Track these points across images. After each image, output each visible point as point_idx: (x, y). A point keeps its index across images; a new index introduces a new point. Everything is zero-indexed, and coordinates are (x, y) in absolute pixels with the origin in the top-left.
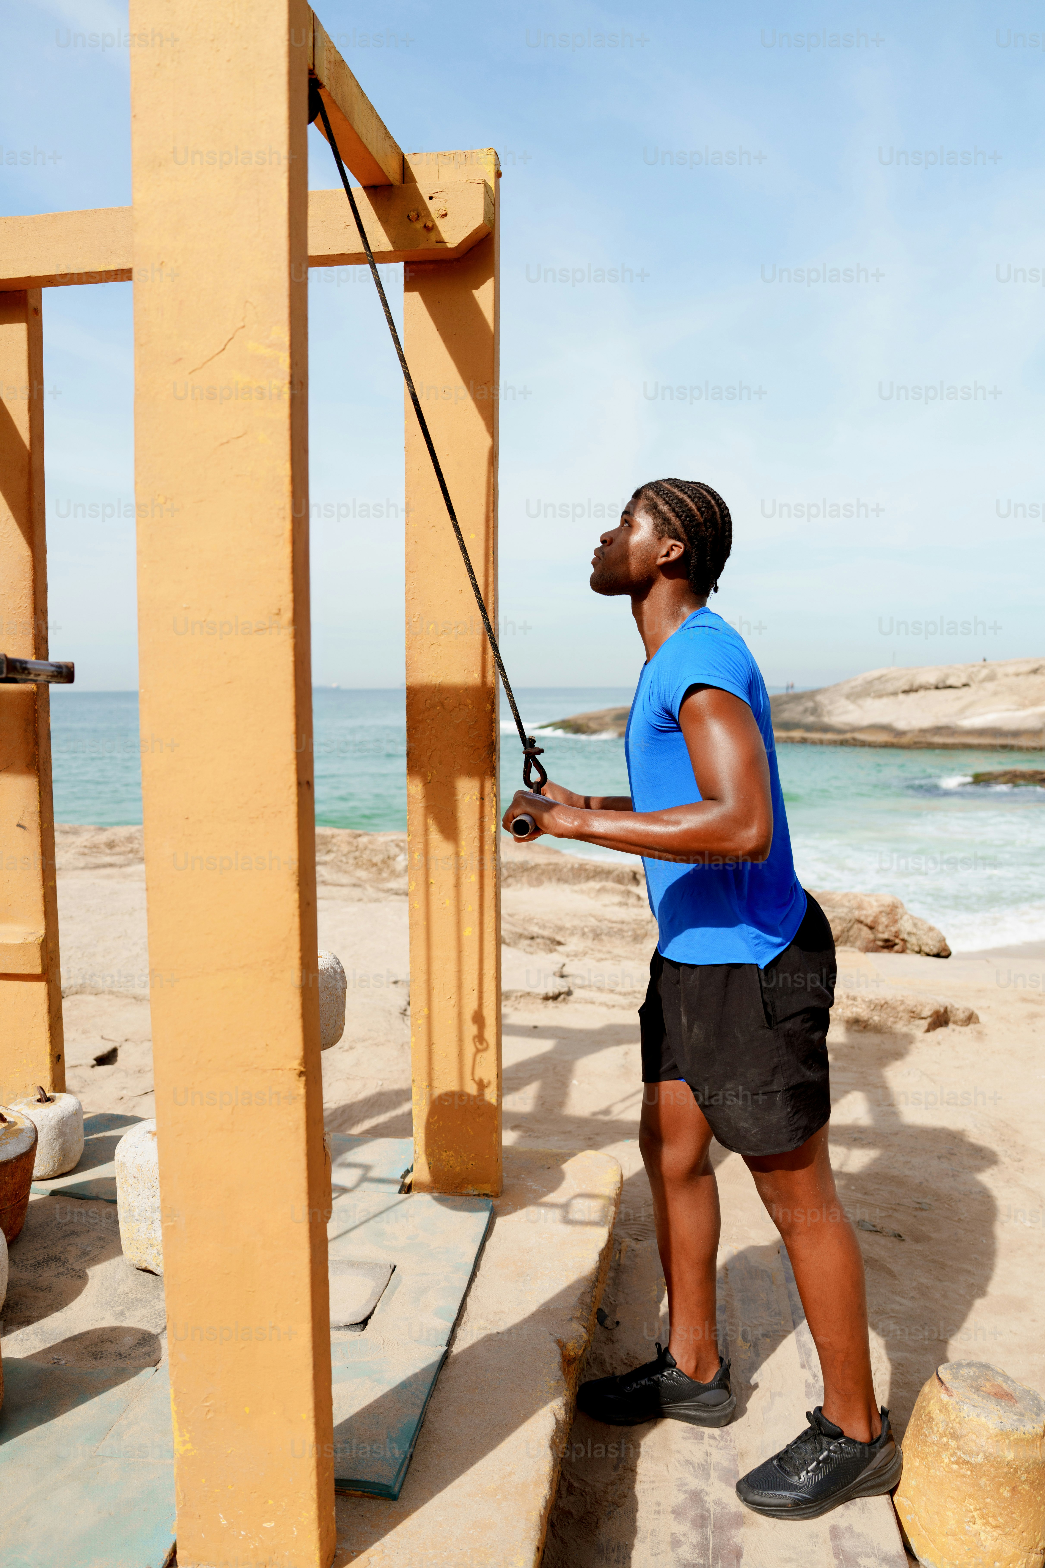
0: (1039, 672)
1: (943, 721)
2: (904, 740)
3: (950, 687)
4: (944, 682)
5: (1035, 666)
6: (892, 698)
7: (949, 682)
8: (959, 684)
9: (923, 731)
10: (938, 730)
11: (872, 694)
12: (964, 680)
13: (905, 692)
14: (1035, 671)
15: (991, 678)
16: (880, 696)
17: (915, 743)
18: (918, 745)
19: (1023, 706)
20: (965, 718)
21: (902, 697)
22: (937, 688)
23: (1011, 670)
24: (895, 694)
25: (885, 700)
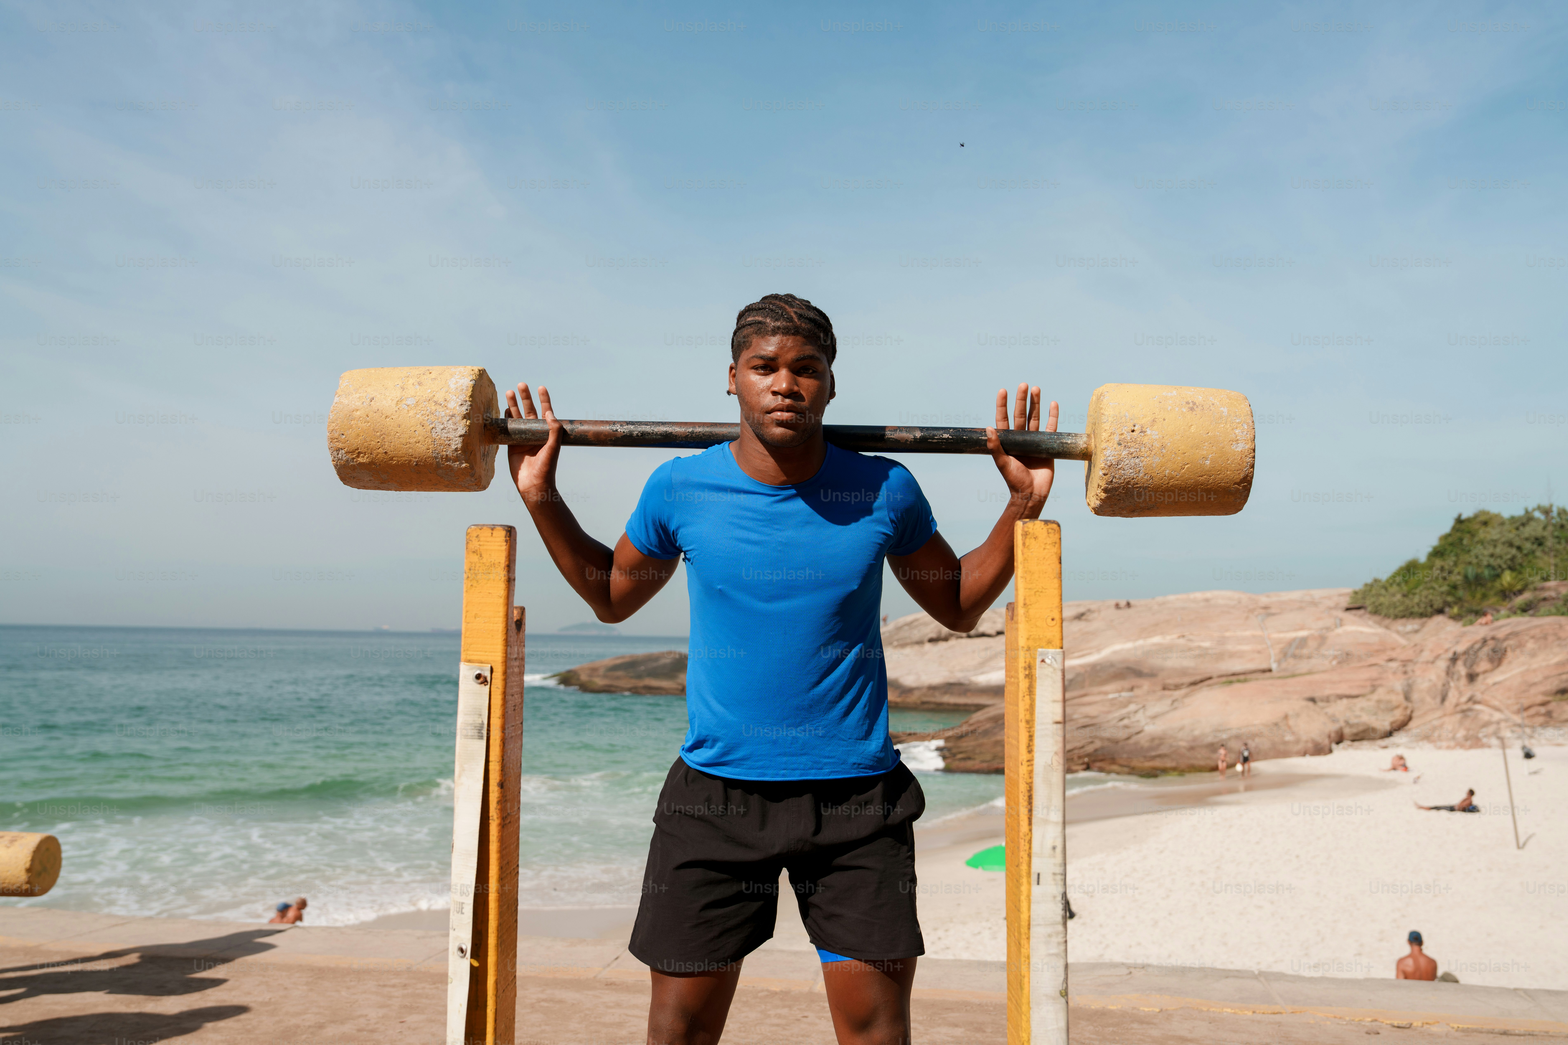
0: (1084, 617)
1: (958, 676)
2: (913, 698)
3: (983, 635)
5: (1082, 610)
6: (916, 647)
8: (993, 632)
9: (932, 688)
10: (949, 687)
11: (895, 643)
12: (999, 627)
13: (931, 640)
16: (903, 646)
17: (923, 703)
18: (926, 706)
20: (982, 673)
21: (928, 646)
24: (920, 643)
25: (908, 650)
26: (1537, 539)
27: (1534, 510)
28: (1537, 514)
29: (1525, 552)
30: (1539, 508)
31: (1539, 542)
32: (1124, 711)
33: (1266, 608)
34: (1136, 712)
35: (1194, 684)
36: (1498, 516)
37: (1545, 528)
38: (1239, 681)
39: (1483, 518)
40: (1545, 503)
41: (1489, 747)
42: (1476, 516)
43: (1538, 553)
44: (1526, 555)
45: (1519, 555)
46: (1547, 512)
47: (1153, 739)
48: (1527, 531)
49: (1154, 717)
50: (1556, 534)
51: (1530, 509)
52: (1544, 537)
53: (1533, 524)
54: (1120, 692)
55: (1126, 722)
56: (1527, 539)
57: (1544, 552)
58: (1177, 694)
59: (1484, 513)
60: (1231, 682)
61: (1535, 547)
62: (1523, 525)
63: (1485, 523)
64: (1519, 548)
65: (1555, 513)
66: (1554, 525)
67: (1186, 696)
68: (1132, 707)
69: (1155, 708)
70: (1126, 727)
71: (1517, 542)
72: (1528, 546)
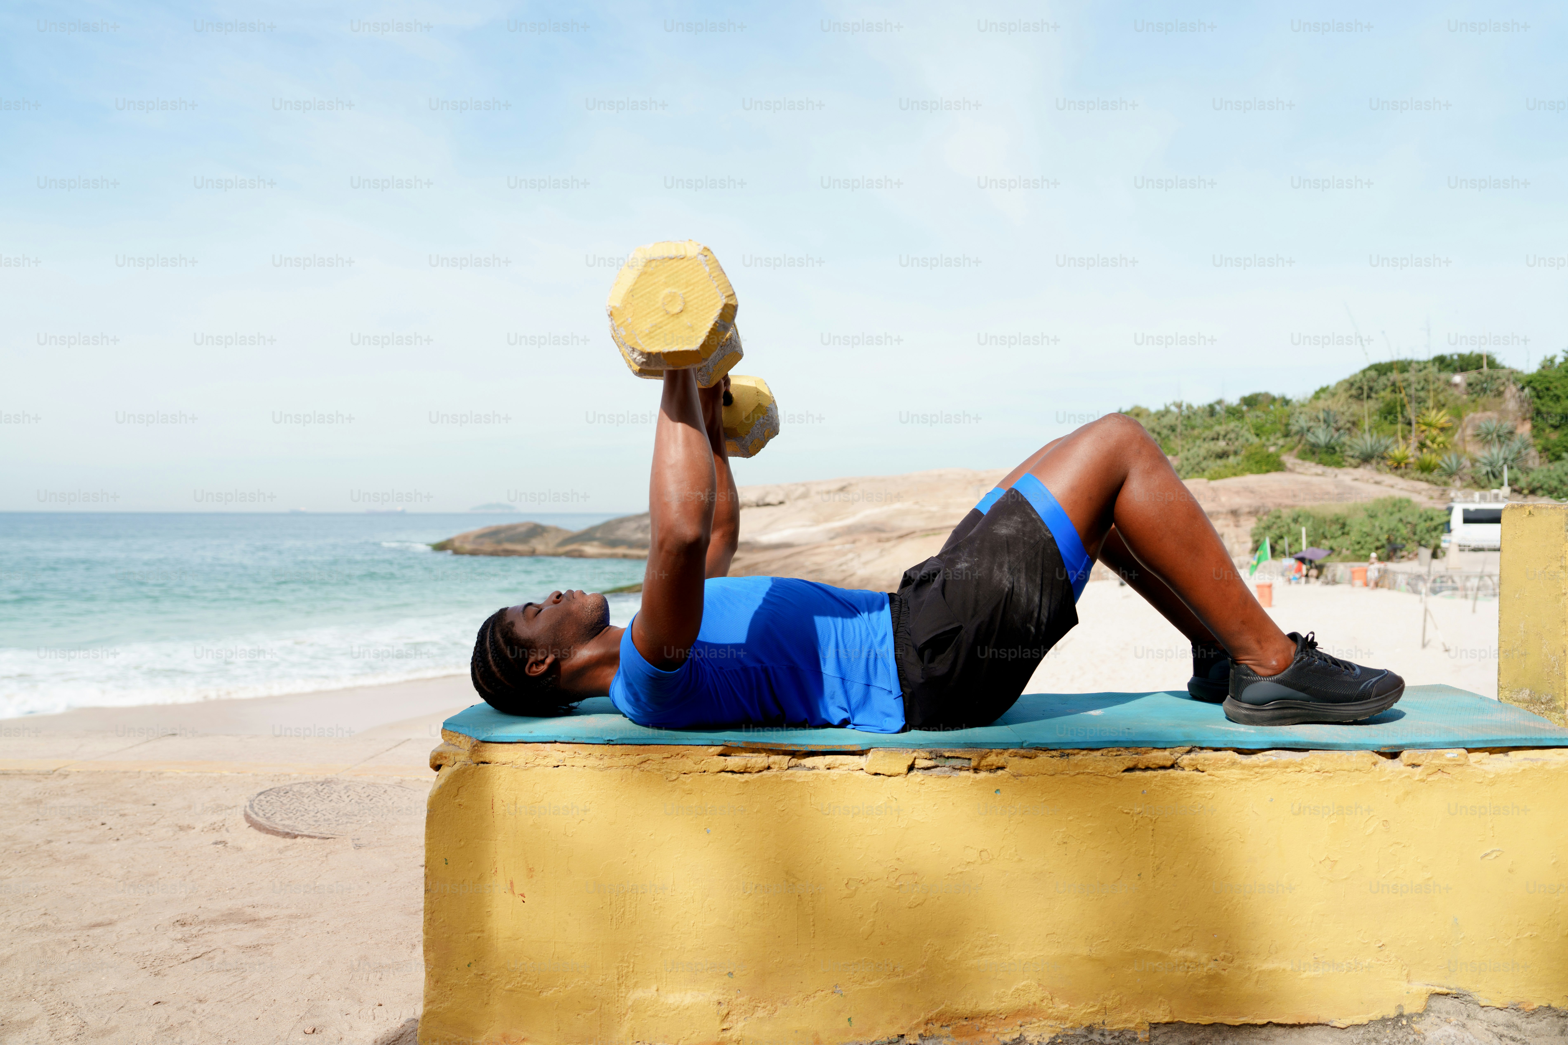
3: (768, 505)
4: (763, 499)
5: (844, 484)
7: (769, 500)
12: (781, 498)
14: (842, 489)
15: (804, 496)
19: (816, 522)
22: (758, 505)
23: (824, 488)
26: (1171, 426)
27: (1171, 405)
28: (1173, 409)
29: (1163, 436)
30: (1175, 404)
31: (1173, 429)
32: (843, 560)
33: (982, 480)
34: (852, 559)
35: (901, 537)
36: (1147, 410)
37: (1177, 419)
38: (935, 534)
39: (1136, 411)
40: (1178, 400)
41: (1107, 579)
42: (1132, 410)
43: (1172, 437)
44: (1163, 439)
45: (1159, 439)
46: (1179, 406)
47: (862, 580)
48: (1166, 421)
49: (866, 563)
50: (1185, 422)
51: (1168, 404)
52: (1176, 426)
53: (1169, 416)
54: (843, 544)
55: (844, 567)
56: (1165, 427)
57: (1176, 436)
58: (887, 545)
59: (1137, 407)
60: (928, 535)
61: (1169, 432)
62: (1163, 416)
63: (1137, 415)
64: (1159, 434)
65: (1184, 407)
66: (1184, 416)
67: (894, 546)
68: (850, 556)
69: (868, 555)
70: (843, 571)
71: (1157, 429)
72: (1165, 432)
